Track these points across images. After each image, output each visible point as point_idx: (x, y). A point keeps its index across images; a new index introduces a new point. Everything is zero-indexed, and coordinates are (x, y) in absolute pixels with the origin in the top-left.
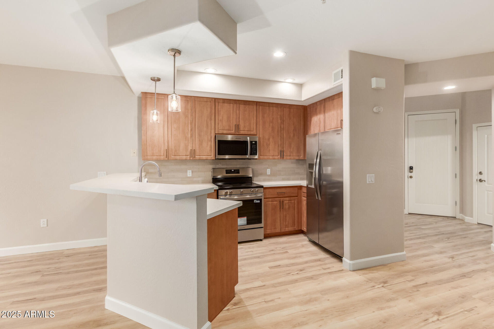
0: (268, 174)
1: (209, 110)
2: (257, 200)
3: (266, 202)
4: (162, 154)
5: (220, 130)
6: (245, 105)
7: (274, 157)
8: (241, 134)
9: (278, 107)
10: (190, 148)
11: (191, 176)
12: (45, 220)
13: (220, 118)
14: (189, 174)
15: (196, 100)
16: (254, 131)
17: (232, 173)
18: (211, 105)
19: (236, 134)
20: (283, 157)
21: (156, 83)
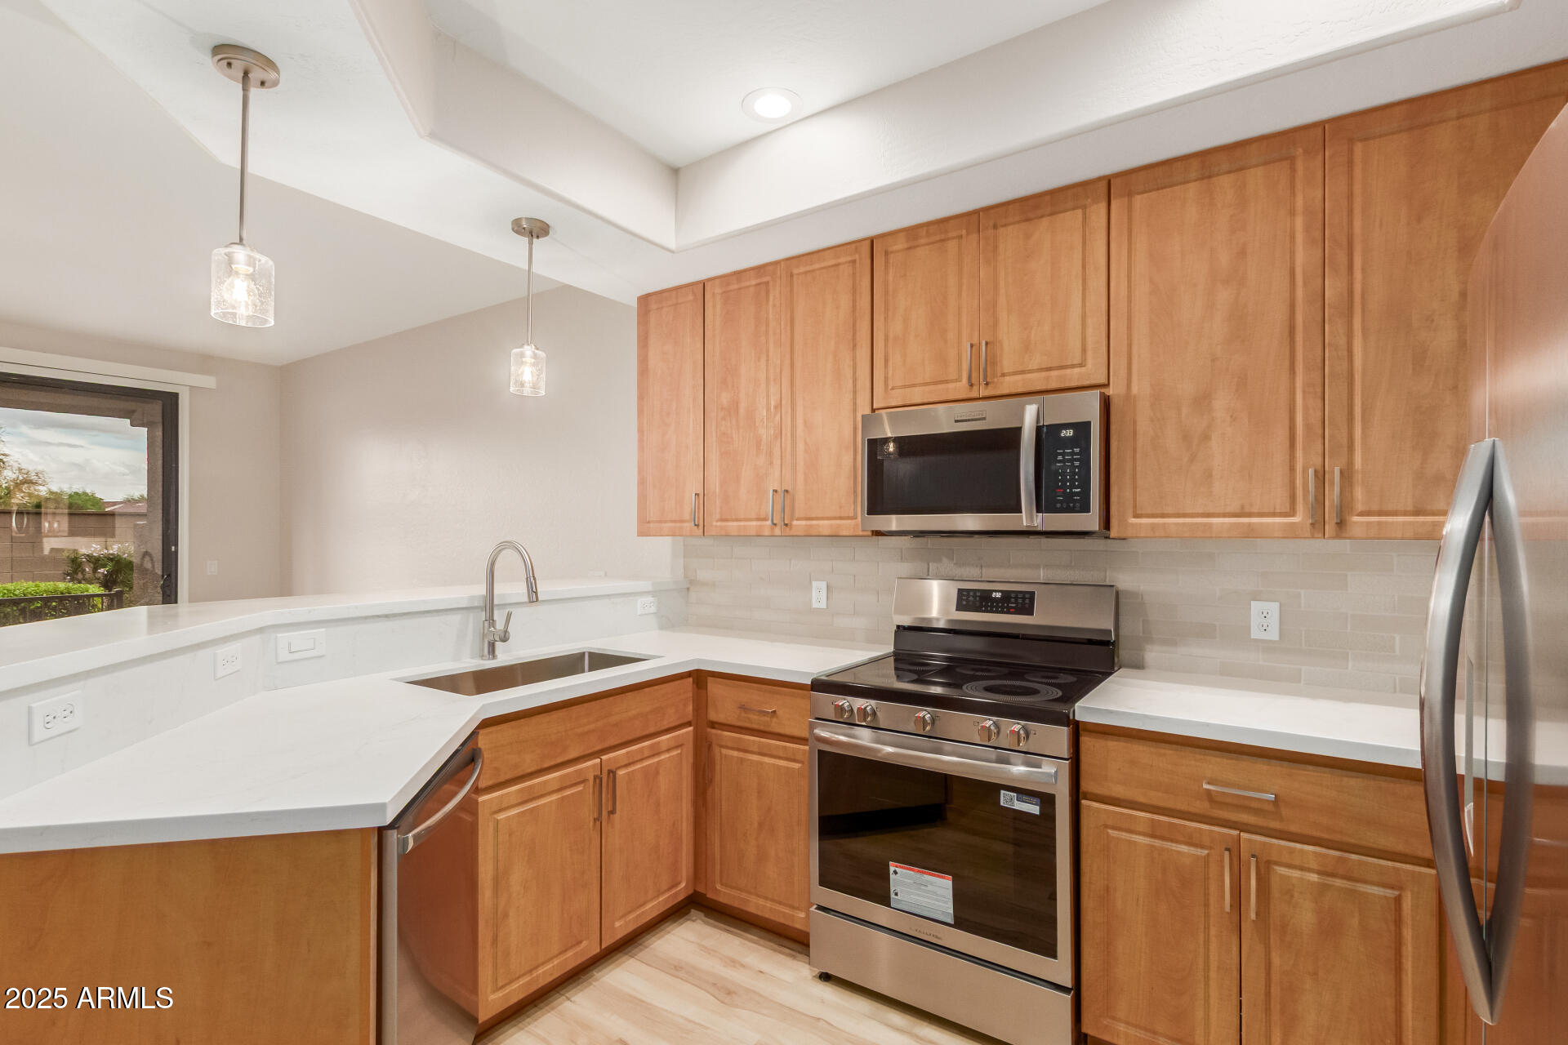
0: (1256, 633)
1: (845, 301)
2: (1023, 793)
3: (1106, 826)
4: (687, 516)
5: (892, 389)
6: (1027, 220)
7: (1250, 524)
8: (1006, 392)
9: (1292, 159)
10: (773, 484)
11: (823, 605)
13: (897, 327)
14: (818, 597)
15: (795, 271)
16: (1090, 362)
17: (992, 607)
18: (854, 274)
19: (976, 395)
20: (1341, 524)
21: (531, 244)
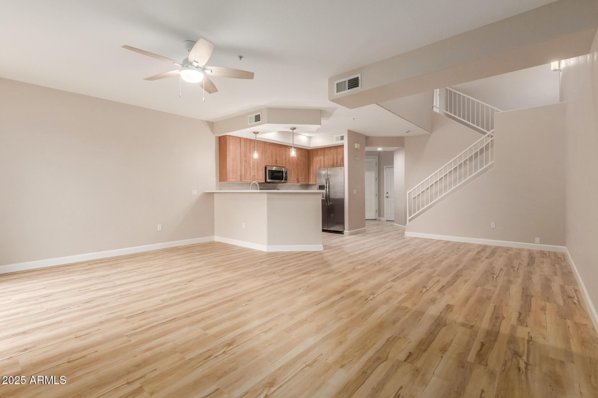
1: (262, 149)
4: (238, 178)
5: (267, 163)
8: (280, 166)
10: (252, 175)
12: (161, 225)
16: (284, 164)
18: (263, 146)
